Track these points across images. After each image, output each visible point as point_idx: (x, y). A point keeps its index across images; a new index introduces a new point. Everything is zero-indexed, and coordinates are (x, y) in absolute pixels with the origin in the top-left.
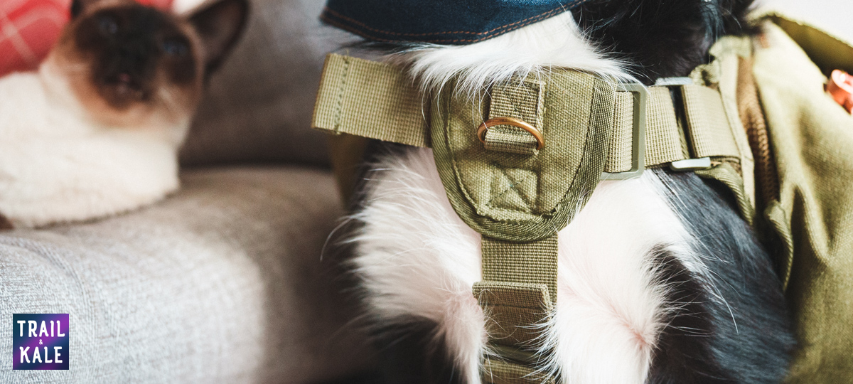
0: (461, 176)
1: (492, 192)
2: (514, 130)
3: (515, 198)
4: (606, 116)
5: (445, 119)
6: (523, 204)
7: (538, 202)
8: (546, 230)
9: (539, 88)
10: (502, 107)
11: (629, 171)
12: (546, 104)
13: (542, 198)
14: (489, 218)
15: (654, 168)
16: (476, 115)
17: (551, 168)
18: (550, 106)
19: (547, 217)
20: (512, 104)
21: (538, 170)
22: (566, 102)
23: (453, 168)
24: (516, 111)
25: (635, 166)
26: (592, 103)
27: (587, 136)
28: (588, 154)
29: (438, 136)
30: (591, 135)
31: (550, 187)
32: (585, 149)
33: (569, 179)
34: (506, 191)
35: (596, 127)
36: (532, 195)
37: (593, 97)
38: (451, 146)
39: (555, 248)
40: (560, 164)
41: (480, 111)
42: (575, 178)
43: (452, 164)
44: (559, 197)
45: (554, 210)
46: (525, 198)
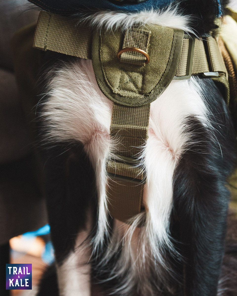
0: (106, 74)
1: (120, 82)
2: (134, 54)
3: (131, 86)
4: (179, 50)
5: (100, 46)
6: (135, 89)
7: (142, 88)
8: (145, 102)
9: (148, 34)
10: (129, 42)
11: (185, 76)
12: (150, 42)
13: (145, 86)
14: (119, 95)
15: (195, 75)
16: (116, 45)
17: (150, 73)
18: (153, 43)
19: (146, 95)
20: (134, 41)
21: (143, 73)
22: (160, 42)
23: (102, 70)
24: (136, 44)
25: (187, 73)
26: (173, 43)
27: (169, 59)
28: (169, 67)
29: (96, 54)
30: (171, 58)
31: (149, 82)
32: (167, 64)
33: (159, 78)
34: (127, 82)
35: (174, 55)
36: (140, 84)
37: (173, 40)
38: (101, 59)
39: (149, 110)
40: (155, 71)
41: (118, 43)
42: (161, 78)
43: (102, 68)
44: (153, 86)
45: (150, 93)
46: (136, 86)
